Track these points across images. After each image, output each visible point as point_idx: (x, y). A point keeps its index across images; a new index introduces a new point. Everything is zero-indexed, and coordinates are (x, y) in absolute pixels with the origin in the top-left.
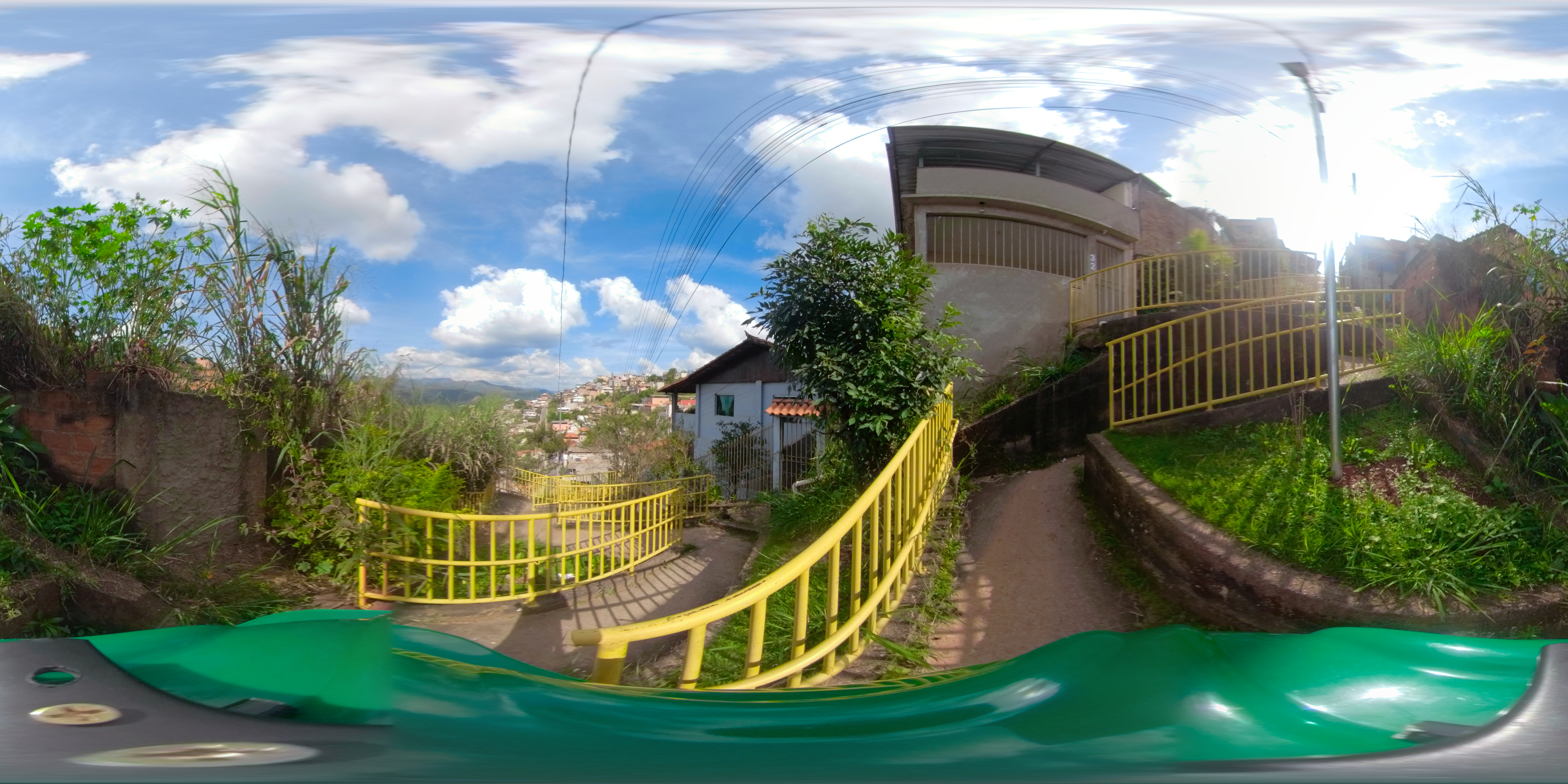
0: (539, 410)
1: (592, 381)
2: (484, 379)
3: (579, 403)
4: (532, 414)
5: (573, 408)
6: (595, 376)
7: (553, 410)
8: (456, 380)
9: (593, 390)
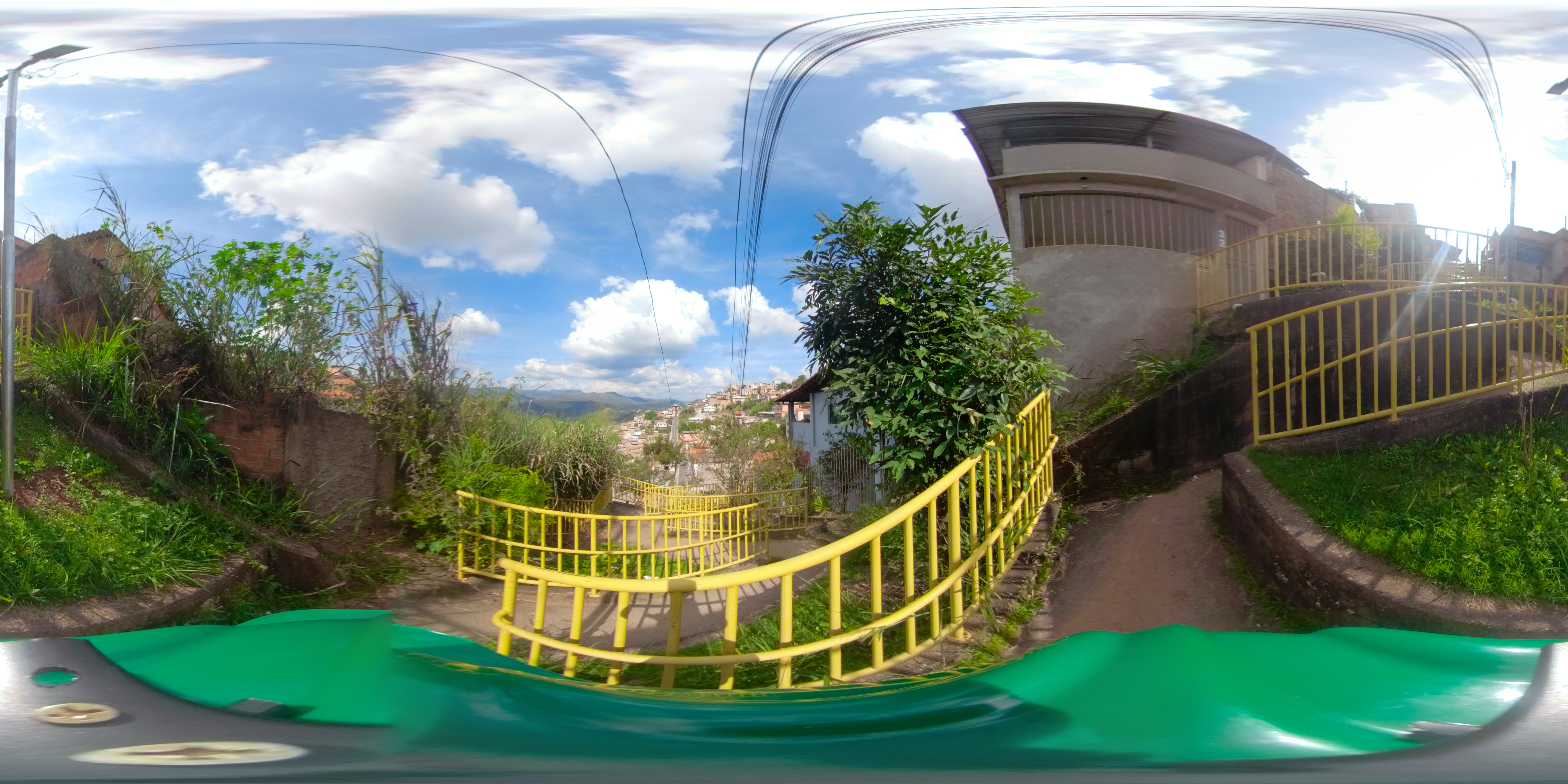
0: (670, 421)
1: (722, 390)
2: (615, 391)
3: (710, 413)
4: (663, 425)
5: (704, 418)
6: (725, 385)
7: (684, 420)
8: (586, 392)
9: (724, 399)
